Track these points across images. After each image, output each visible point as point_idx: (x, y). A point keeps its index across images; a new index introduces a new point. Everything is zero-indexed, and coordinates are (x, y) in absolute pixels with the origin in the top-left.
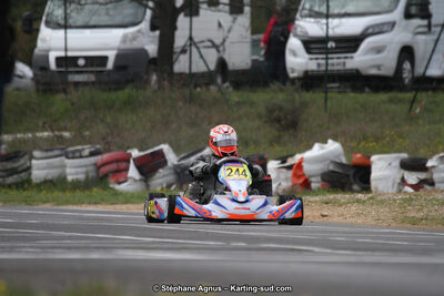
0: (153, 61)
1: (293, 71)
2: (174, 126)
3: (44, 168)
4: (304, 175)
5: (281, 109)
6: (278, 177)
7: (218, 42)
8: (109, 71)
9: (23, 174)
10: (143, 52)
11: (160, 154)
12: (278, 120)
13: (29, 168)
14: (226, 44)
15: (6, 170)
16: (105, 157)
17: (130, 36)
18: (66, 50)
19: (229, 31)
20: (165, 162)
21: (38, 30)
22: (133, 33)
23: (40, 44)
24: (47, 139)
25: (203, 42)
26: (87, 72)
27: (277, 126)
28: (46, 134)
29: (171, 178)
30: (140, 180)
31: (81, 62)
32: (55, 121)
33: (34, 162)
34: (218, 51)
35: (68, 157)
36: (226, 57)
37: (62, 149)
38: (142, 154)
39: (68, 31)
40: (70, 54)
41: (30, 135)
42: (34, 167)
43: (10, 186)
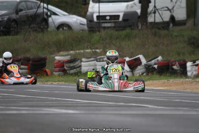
0: (139, 17)
2: (146, 46)
3: (87, 66)
5: (194, 38)
6: (192, 69)
7: (170, 8)
8: (121, 22)
9: (78, 69)
10: (136, 13)
11: (139, 59)
12: (193, 44)
13: (80, 66)
14: (175, 9)
15: (70, 67)
17: (130, 6)
18: (99, 13)
19: (176, 3)
20: (141, 63)
21: (89, 4)
22: (131, 4)
23: (90, 10)
24: (89, 53)
25: (163, 8)
26: (111, 22)
27: (193, 46)
28: (89, 50)
29: (143, 70)
30: (130, 71)
31: (108, 18)
32: (92, 45)
33: (82, 63)
34: (171, 12)
35: (97, 61)
36: (174, 15)
37: (95, 57)
38: (130, 59)
39: (100, 4)
40: (101, 14)
41: (82, 51)
42: (82, 66)
43: (72, 74)
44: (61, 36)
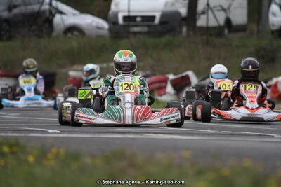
0: (184, 19)
1: (273, 25)
2: (196, 60)
4: (278, 92)
5: (264, 50)
7: (225, 7)
11: (187, 78)
12: (263, 57)
14: (232, 8)
16: (153, 79)
17: (170, 3)
18: (129, 11)
23: (113, 7)
26: (142, 26)
27: (262, 60)
30: (174, 94)
31: (139, 19)
34: (226, 13)
36: (231, 17)
38: (176, 77)
40: (132, 14)
41: (105, 65)
44: (75, 44)
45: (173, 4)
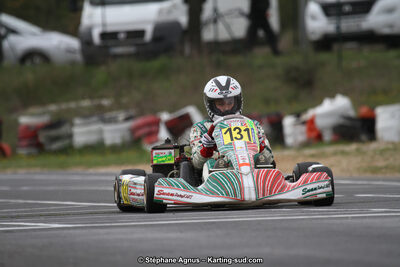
1: (313, 33)
4: (316, 129)
5: (297, 70)
12: (296, 80)
17: (165, 10)
31: (122, 36)
33: (75, 129)
42: (74, 134)
43: (55, 151)
44: (30, 77)
45: (169, 11)
